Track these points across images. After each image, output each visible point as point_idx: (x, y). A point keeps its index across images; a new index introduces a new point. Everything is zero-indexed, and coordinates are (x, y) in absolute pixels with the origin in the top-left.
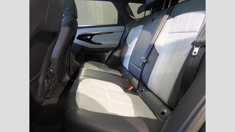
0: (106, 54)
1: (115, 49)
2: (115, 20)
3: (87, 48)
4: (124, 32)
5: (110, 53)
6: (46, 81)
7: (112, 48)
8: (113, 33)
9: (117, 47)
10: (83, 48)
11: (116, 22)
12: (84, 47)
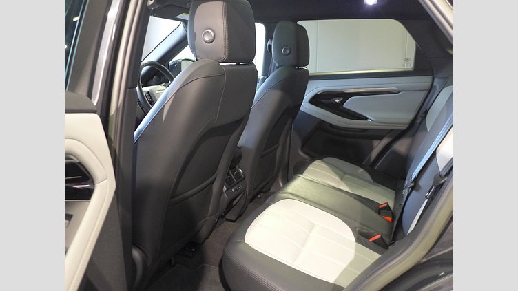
0: (376, 143)
1: (399, 135)
2: (408, 60)
3: (331, 125)
4: (430, 91)
5: (385, 141)
6: (225, 188)
7: (391, 130)
8: (399, 92)
9: (405, 128)
10: (322, 125)
11: (410, 66)
12: (322, 122)
